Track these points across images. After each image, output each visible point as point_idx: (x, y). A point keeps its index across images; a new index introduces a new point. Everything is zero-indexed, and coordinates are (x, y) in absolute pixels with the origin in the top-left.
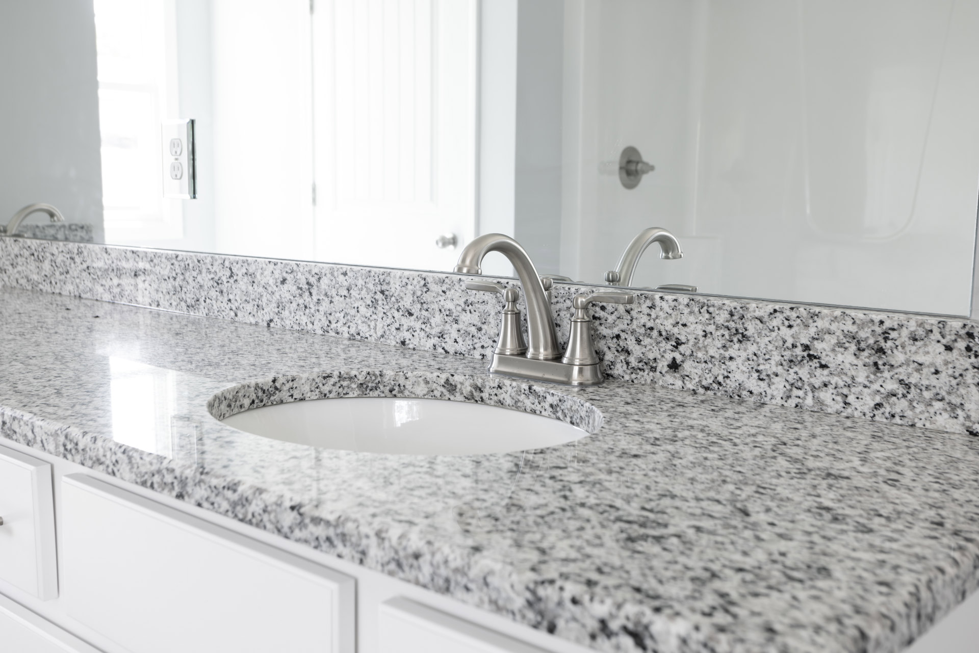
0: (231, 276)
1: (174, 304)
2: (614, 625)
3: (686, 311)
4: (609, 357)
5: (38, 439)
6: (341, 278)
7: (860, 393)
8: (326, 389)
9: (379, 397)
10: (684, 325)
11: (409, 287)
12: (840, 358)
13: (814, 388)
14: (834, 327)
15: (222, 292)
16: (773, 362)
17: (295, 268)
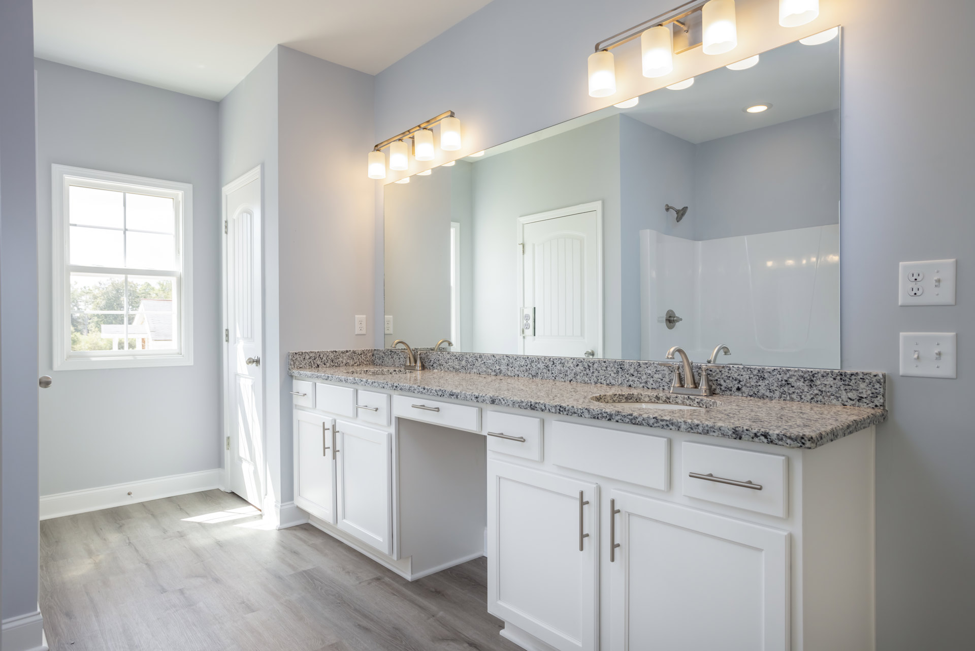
0: (553, 364)
1: (526, 375)
2: (759, 434)
3: (742, 370)
4: (714, 387)
5: (547, 409)
6: (603, 363)
7: (806, 395)
8: (615, 399)
9: (632, 402)
10: (742, 375)
11: (633, 366)
12: (798, 384)
13: (789, 394)
14: (795, 374)
15: (549, 370)
16: (775, 386)
17: (583, 360)
